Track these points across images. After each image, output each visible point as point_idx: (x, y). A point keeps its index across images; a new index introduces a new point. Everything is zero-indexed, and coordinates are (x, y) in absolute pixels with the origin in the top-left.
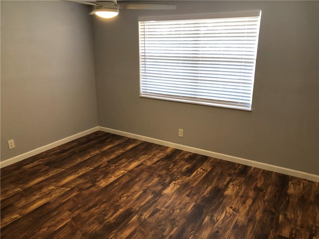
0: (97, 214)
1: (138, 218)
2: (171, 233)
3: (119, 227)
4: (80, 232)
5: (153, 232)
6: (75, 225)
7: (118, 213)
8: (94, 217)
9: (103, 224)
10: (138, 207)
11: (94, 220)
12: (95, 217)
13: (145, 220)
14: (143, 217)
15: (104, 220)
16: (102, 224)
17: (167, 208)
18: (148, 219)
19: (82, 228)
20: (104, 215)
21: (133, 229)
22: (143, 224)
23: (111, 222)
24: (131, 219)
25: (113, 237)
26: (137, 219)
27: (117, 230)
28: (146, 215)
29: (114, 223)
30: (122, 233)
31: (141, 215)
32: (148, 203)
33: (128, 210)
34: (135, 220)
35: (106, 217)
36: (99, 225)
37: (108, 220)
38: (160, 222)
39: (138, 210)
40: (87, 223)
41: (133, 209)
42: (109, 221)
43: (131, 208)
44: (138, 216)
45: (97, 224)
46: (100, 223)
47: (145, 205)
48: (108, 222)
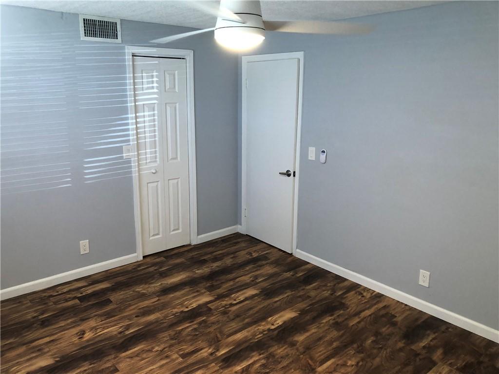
0: (276, 371)
1: (218, 350)
2: (189, 325)
3: (247, 344)
4: (300, 348)
5: (209, 330)
6: (308, 359)
7: (244, 364)
8: (282, 366)
9: (269, 352)
10: (209, 368)
11: (281, 361)
12: (280, 366)
13: (210, 346)
14: (210, 351)
15: (267, 358)
16: (270, 354)
17: (167, 357)
18: (205, 346)
19: (298, 353)
20: (266, 366)
21: (231, 339)
22: (216, 342)
23: (258, 354)
24: (228, 352)
25: (257, 336)
26: (221, 350)
27: (251, 341)
28: (205, 353)
29: (253, 351)
30: (246, 337)
31: (211, 354)
32: (193, 370)
33: (228, 367)
34: (224, 349)
35: (263, 361)
36: (275, 353)
37: (262, 356)
38: (192, 340)
39: (212, 363)
40: (291, 360)
41: (219, 367)
42: (260, 355)
43: (222, 369)
44: (217, 353)
45: (277, 354)
46: (272, 355)
47: (198, 368)
48: (263, 354)
